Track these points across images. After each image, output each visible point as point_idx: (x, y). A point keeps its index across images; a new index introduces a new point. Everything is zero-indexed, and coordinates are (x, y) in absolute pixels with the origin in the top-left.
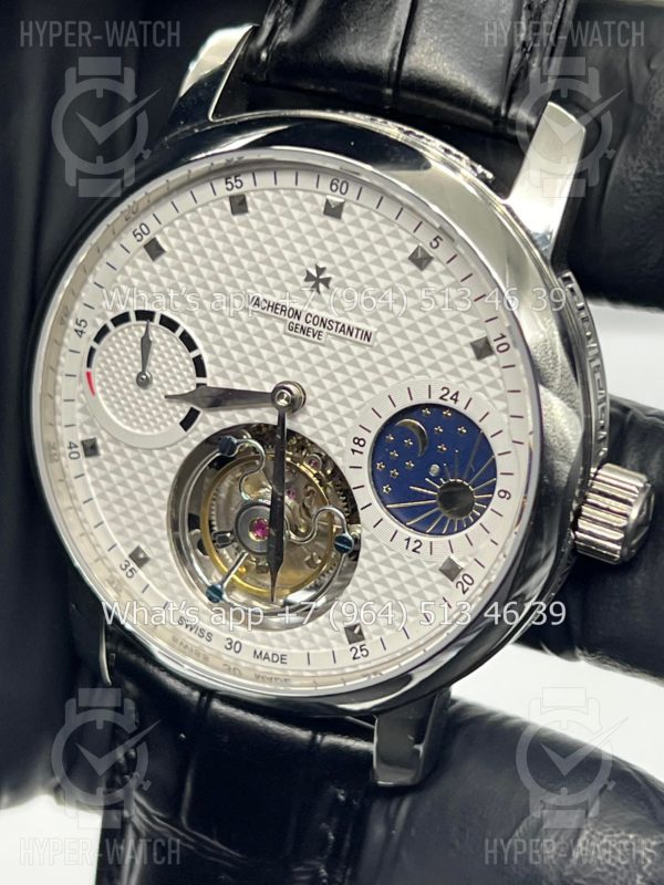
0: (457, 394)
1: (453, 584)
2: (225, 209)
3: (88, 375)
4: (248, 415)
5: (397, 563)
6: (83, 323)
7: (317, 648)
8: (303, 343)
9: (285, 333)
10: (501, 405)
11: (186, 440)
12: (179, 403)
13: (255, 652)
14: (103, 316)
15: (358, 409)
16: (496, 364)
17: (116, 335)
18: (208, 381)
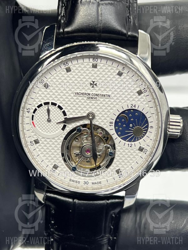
0: (135, 105)
1: (142, 153)
2: (64, 71)
3: (33, 122)
4: (80, 123)
5: (127, 151)
6: (29, 109)
7: (109, 177)
8: (92, 101)
9: (87, 100)
10: (147, 105)
11: (64, 133)
12: (60, 124)
13: (92, 183)
14: (34, 106)
15: (109, 115)
16: (144, 96)
17: (39, 110)
18: (68, 117)
